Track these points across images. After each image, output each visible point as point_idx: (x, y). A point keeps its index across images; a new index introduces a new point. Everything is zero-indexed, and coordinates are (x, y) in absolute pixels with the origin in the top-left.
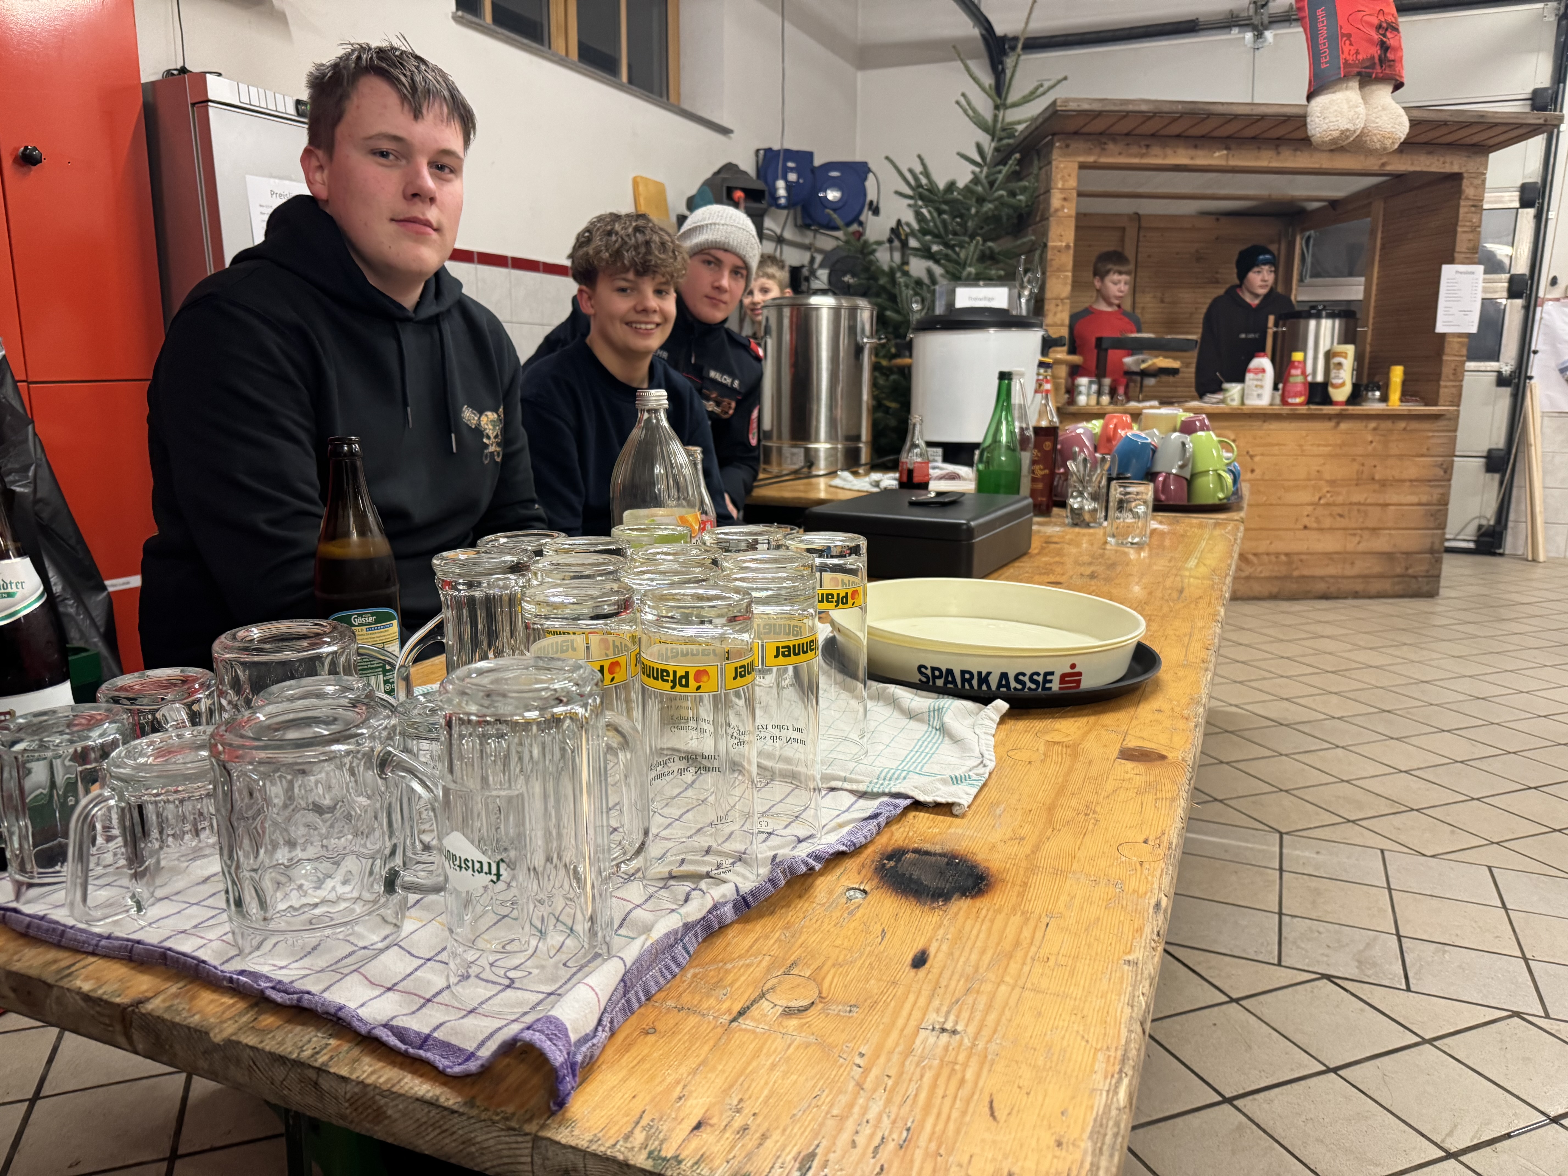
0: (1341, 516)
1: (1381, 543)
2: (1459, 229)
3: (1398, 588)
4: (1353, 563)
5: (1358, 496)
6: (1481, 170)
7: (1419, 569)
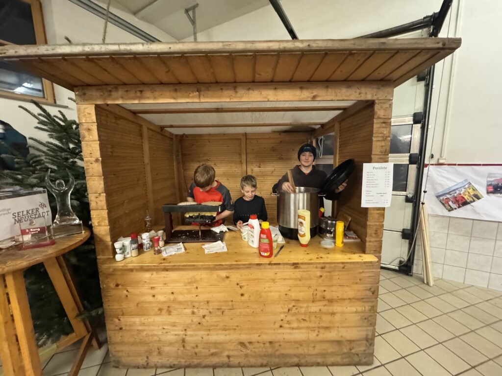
0: (304, 320)
1: (333, 335)
2: (374, 139)
3: (346, 361)
4: (314, 347)
5: (314, 308)
6: (389, 97)
7: (359, 349)
